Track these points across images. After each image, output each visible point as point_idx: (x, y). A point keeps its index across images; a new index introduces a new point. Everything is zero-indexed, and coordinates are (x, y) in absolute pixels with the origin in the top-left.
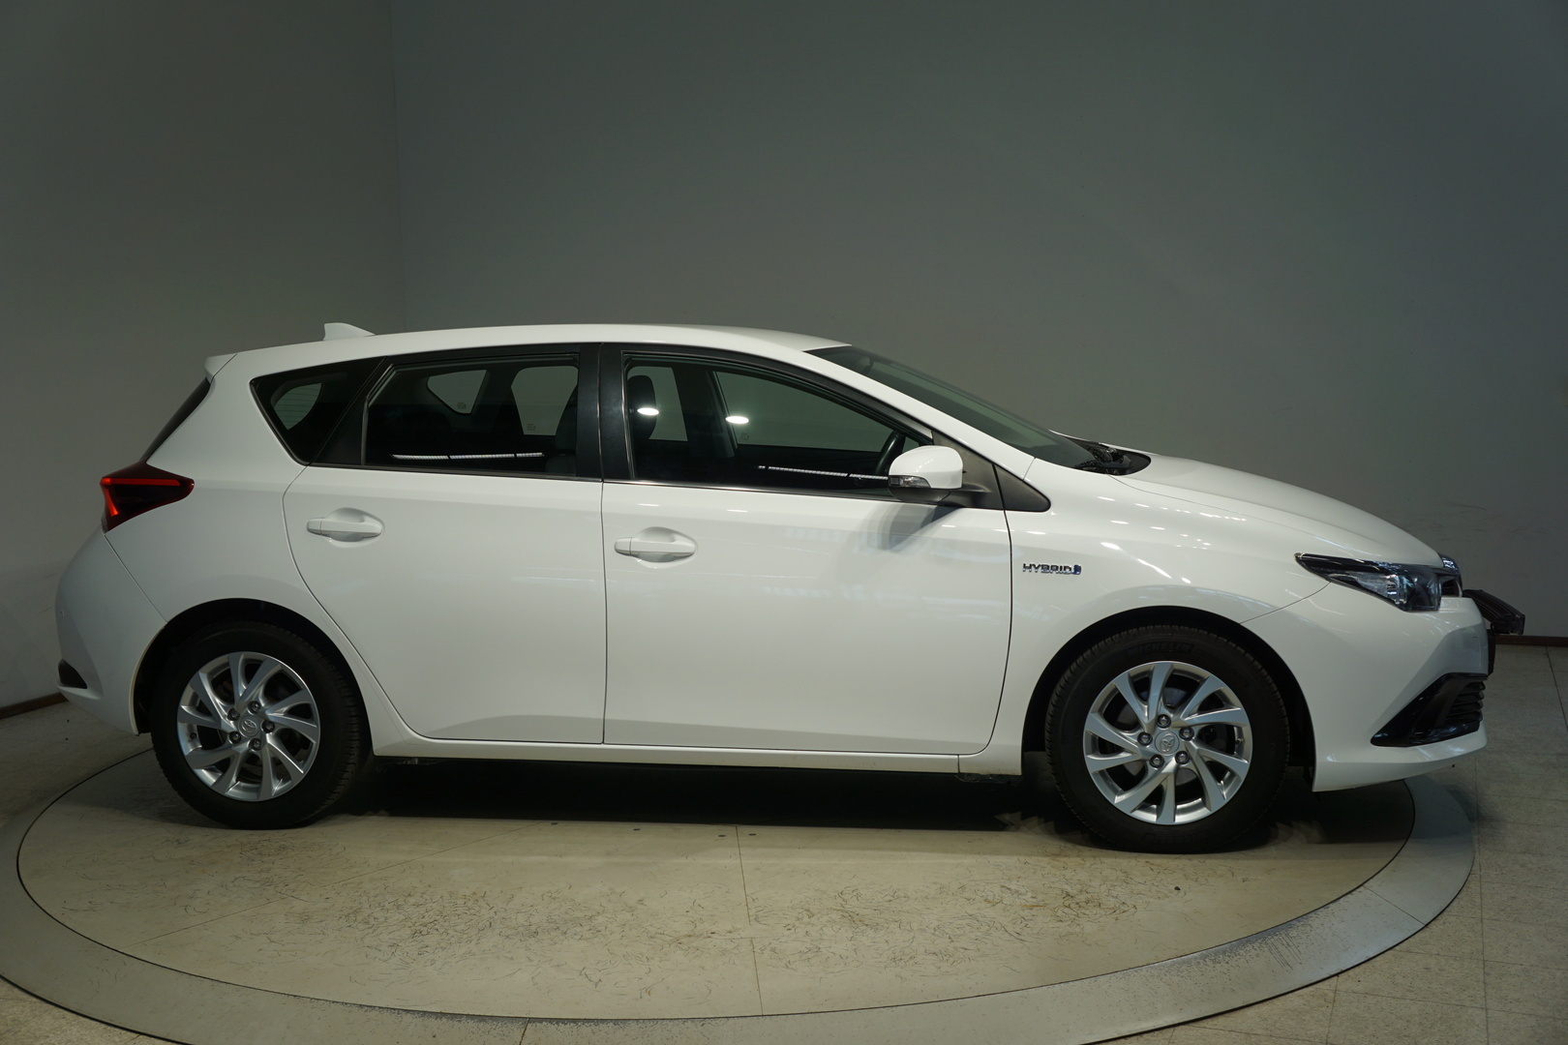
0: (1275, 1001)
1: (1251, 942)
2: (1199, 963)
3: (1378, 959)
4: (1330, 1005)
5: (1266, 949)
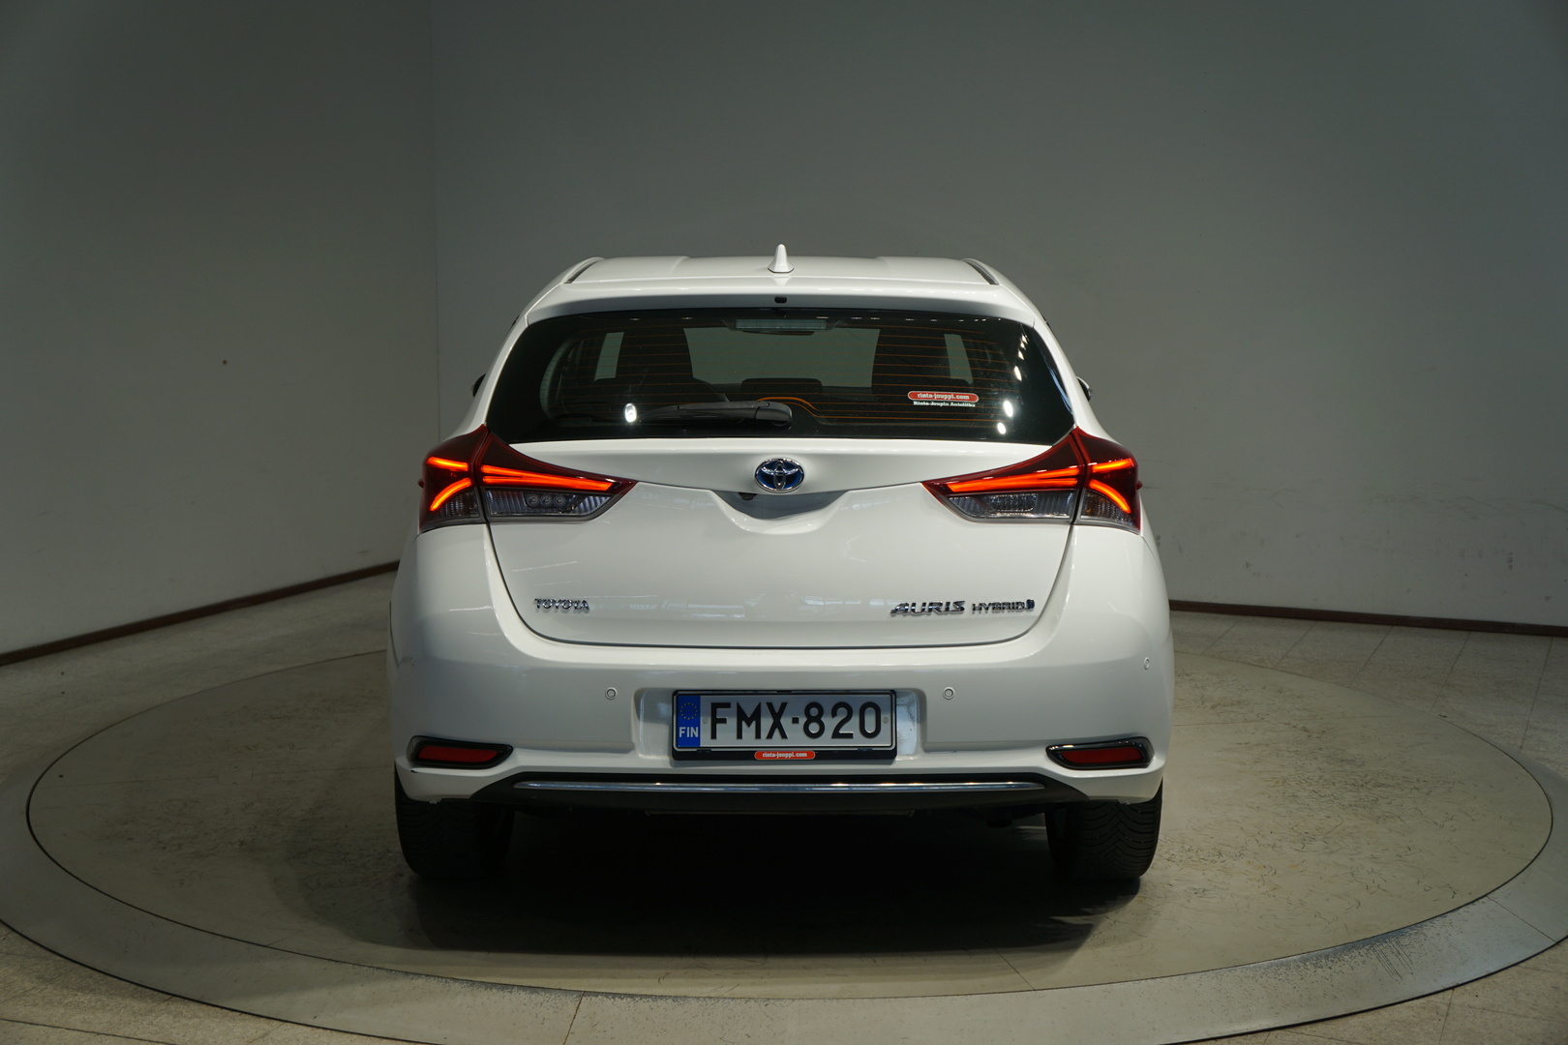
0: (1382, 1011)
1: (1358, 948)
2: (1299, 966)
3: (1499, 974)
4: (1443, 1019)
5: (1374, 956)
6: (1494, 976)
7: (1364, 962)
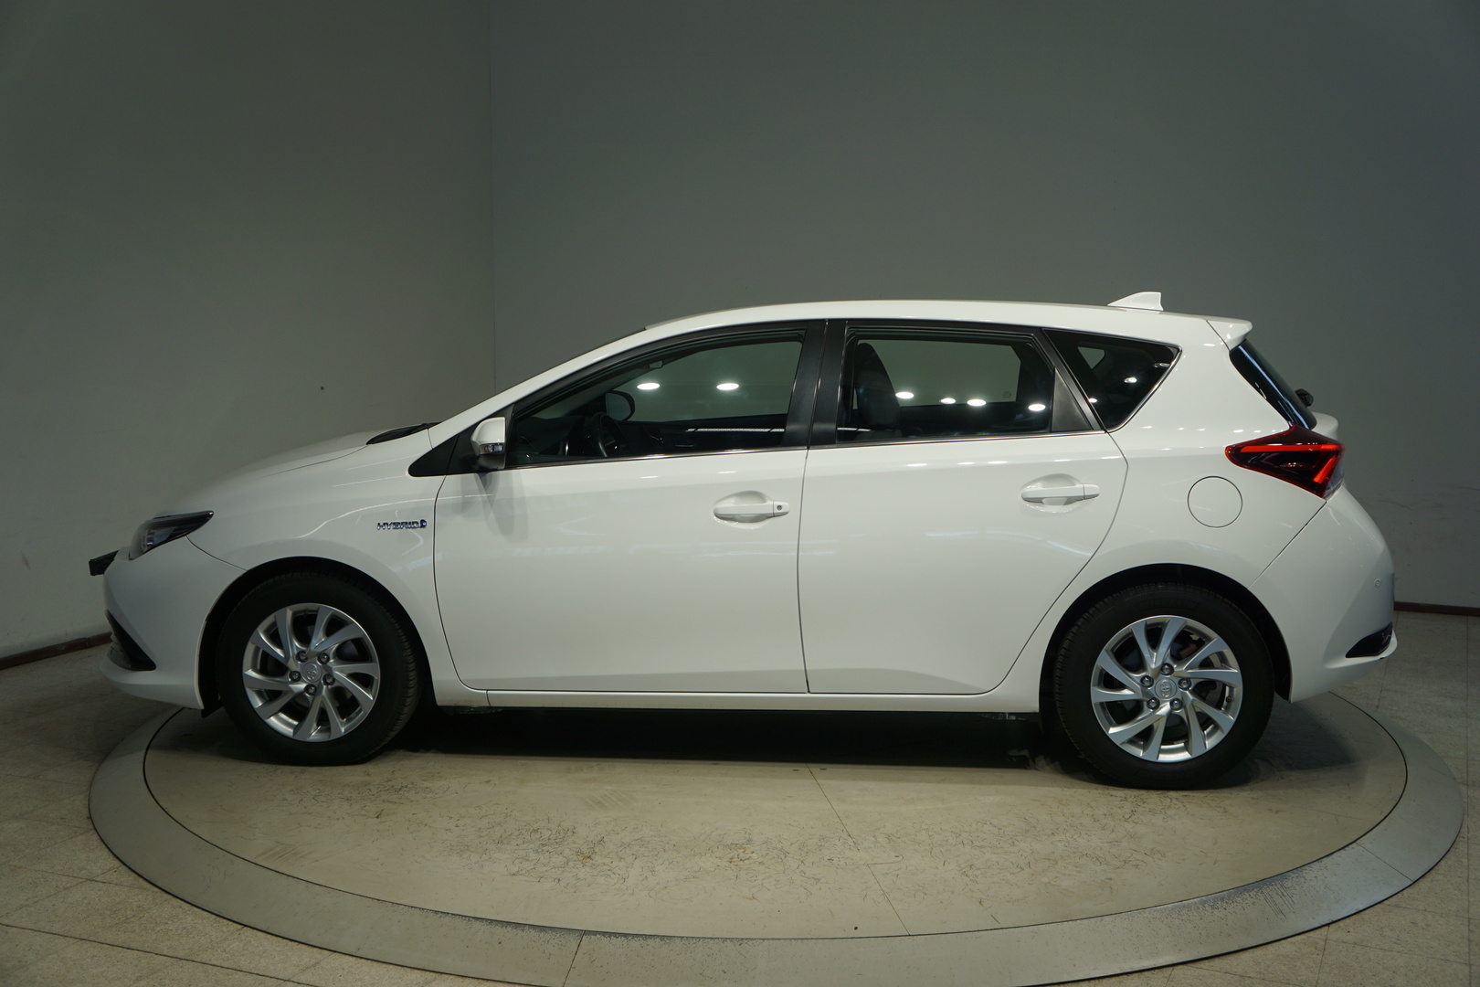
0: (1269, 946)
1: (1248, 891)
2: (1198, 908)
3: (1367, 911)
4: (1321, 953)
5: (1262, 898)
6: (1362, 913)
7: (1253, 903)
